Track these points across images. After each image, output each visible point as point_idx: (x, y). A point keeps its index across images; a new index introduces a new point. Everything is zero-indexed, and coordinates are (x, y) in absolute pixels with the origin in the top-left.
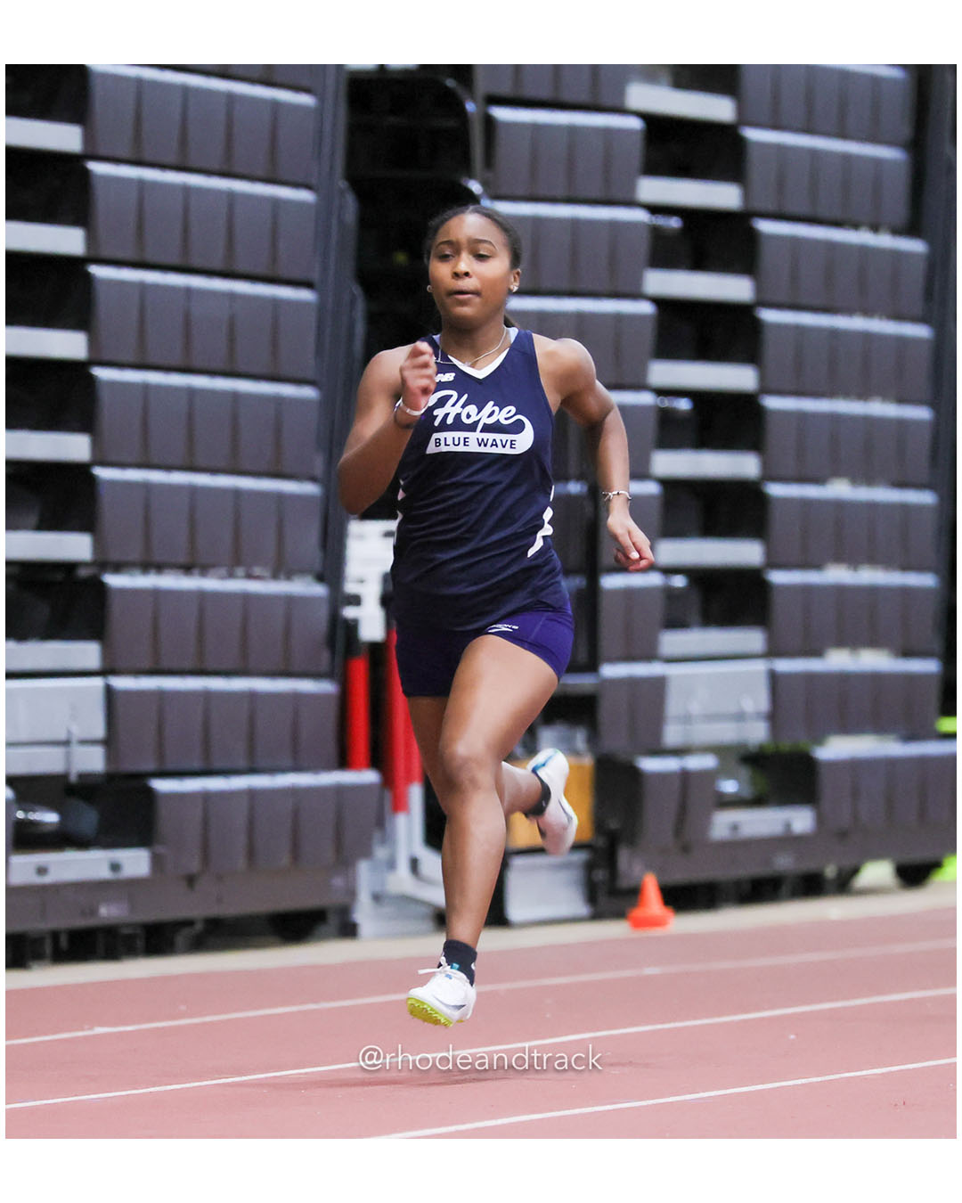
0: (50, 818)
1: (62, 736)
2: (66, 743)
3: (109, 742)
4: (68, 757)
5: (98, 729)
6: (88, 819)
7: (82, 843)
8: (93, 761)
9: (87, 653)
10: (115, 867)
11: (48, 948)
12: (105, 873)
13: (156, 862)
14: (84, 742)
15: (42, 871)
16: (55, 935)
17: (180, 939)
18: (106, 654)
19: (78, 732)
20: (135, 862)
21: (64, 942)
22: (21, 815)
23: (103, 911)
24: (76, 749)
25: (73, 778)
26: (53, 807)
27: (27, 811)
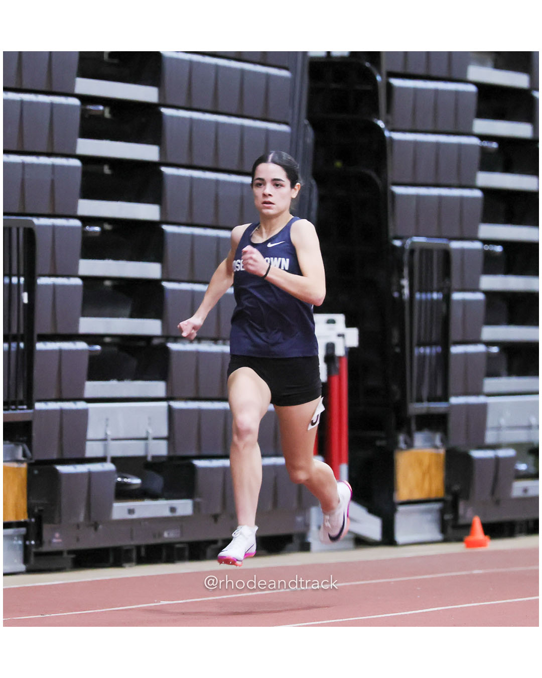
0: (136, 481)
1: (144, 435)
2: (146, 439)
3: (170, 439)
4: (146, 447)
5: (164, 432)
6: (158, 482)
7: (154, 496)
8: (161, 449)
9: (158, 388)
10: (173, 510)
11: (134, 556)
12: (167, 513)
13: (196, 507)
14: (155, 439)
15: (131, 511)
16: (138, 548)
17: (209, 551)
18: (169, 388)
19: (152, 433)
20: (185, 507)
21: (143, 552)
22: (119, 479)
23: (166, 535)
24: (152, 443)
25: (149, 459)
26: (138, 475)
27: (123, 477)
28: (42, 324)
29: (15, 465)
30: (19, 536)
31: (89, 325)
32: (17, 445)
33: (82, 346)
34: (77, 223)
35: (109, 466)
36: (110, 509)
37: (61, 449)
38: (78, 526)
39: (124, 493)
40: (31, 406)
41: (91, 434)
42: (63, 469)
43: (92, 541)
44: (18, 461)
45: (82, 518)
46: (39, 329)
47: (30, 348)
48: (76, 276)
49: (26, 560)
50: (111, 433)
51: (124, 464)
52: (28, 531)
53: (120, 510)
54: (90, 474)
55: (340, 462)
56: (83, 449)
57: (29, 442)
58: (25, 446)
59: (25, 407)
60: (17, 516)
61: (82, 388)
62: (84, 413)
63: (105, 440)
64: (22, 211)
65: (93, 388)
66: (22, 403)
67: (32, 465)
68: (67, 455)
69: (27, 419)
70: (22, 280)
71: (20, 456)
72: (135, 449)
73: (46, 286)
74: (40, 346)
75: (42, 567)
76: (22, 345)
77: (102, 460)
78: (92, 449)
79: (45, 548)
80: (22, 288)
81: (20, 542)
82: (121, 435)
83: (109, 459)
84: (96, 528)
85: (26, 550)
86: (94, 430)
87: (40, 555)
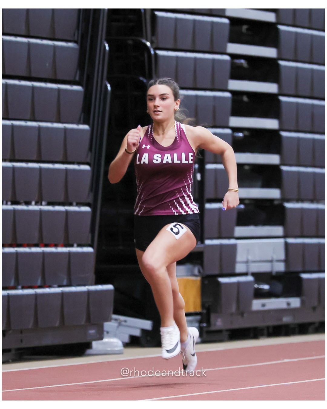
0: (266, 287)
1: (270, 259)
2: (271, 261)
3: (286, 261)
4: (272, 267)
5: (283, 257)
7: (277, 296)
8: (280, 267)
9: (279, 230)
10: (288, 304)
11: (265, 332)
12: (285, 306)
13: (302, 302)
14: (277, 261)
15: (263, 305)
16: (268, 327)
18: (285, 231)
19: (275, 258)
20: (295, 302)
21: (271, 330)
22: (256, 286)
23: (284, 320)
24: (275, 263)
25: (274, 274)
26: (267, 283)
27: (258, 284)
28: (209, 191)
29: (193, 278)
30: (197, 321)
34: (229, 131)
35: (250, 278)
36: (250, 304)
37: (221, 267)
38: (232, 314)
40: (203, 242)
41: (238, 258)
42: (222, 280)
43: (240, 323)
44: (196, 276)
45: (234, 309)
46: (207, 195)
47: (202, 208)
50: (250, 258)
51: (259, 277)
52: (202, 318)
53: (257, 304)
54: (239, 284)
56: (234, 267)
57: (202, 264)
58: (200, 266)
60: (196, 309)
61: (233, 231)
62: (235, 246)
63: (247, 262)
65: (239, 231)
67: (204, 278)
68: (225, 271)
69: (201, 250)
70: (197, 166)
71: (196, 272)
72: (266, 268)
73: (211, 170)
74: (207, 206)
75: (213, 339)
77: (245, 274)
78: (240, 268)
79: (212, 328)
80: (197, 171)
81: (197, 325)
82: (257, 259)
83: (250, 274)
84: (243, 316)
85: (201, 330)
86: (240, 257)
87: (209, 332)
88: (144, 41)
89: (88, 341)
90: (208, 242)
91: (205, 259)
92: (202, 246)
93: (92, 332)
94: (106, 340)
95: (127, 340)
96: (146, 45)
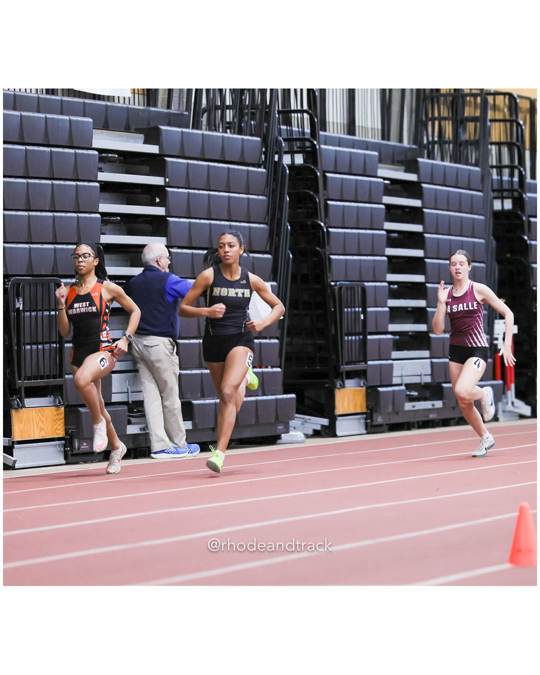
0: (416, 394)
1: (420, 374)
2: (420, 375)
3: (432, 375)
4: (421, 379)
5: (429, 372)
6: (428, 394)
7: (425, 399)
8: (428, 379)
9: (426, 353)
10: (433, 405)
11: (416, 425)
12: (431, 407)
13: (444, 404)
14: (425, 375)
15: (414, 407)
16: (418, 422)
17: (452, 422)
18: (431, 353)
19: (423, 373)
20: (439, 404)
21: (421, 423)
22: (408, 393)
23: (431, 416)
24: (423, 377)
25: (422, 384)
26: (416, 391)
27: (410, 392)
28: (370, 327)
29: (360, 388)
30: (363, 418)
31: (393, 327)
32: (361, 380)
33: (390, 336)
34: (386, 284)
35: (403, 388)
36: (403, 406)
37: (381, 381)
38: (390, 413)
39: (412, 399)
40: (366, 363)
41: (395, 374)
42: (380, 389)
43: (397, 420)
44: (361, 387)
45: (390, 409)
46: (369, 330)
47: (365, 339)
48: (386, 307)
49: (366, 429)
50: (404, 373)
51: (409, 386)
52: (367, 416)
53: (408, 406)
54: (393, 391)
55: (511, 383)
56: (391, 380)
57: (366, 379)
58: (364, 380)
59: (363, 363)
60: (362, 410)
61: (390, 355)
62: (392, 365)
63: (401, 376)
64: (360, 280)
65: (395, 354)
66: (362, 362)
67: (368, 388)
68: (384, 383)
69: (365, 368)
70: (360, 309)
71: (362, 384)
72: (416, 380)
73: (372, 312)
74: (369, 337)
75: (377, 431)
76: (361, 337)
77: (401, 385)
78: (395, 381)
79: (374, 423)
80: (360, 313)
81: (364, 421)
82: (410, 374)
83: (404, 385)
84: (398, 414)
85: (366, 424)
86: (396, 372)
87: (372, 426)
88: (319, 222)
89: (279, 434)
90: (370, 363)
91: (368, 375)
92: (366, 365)
93: (280, 427)
94: (292, 433)
95: (310, 432)
96: (321, 225)
